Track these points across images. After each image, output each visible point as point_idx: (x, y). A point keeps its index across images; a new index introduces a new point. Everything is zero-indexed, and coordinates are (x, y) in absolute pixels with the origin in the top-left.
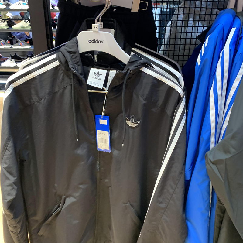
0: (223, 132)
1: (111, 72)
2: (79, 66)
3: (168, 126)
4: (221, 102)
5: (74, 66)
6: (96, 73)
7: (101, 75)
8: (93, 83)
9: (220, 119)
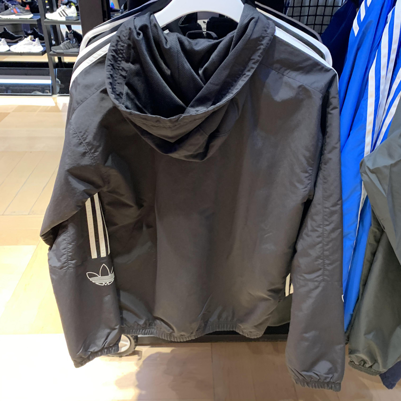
4: (384, 86)
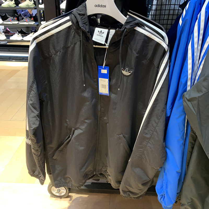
0: (197, 78)
1: (111, 30)
2: (87, 26)
3: (155, 75)
5: (83, 25)
6: (100, 32)
7: (103, 33)
8: (97, 40)
9: (196, 68)
